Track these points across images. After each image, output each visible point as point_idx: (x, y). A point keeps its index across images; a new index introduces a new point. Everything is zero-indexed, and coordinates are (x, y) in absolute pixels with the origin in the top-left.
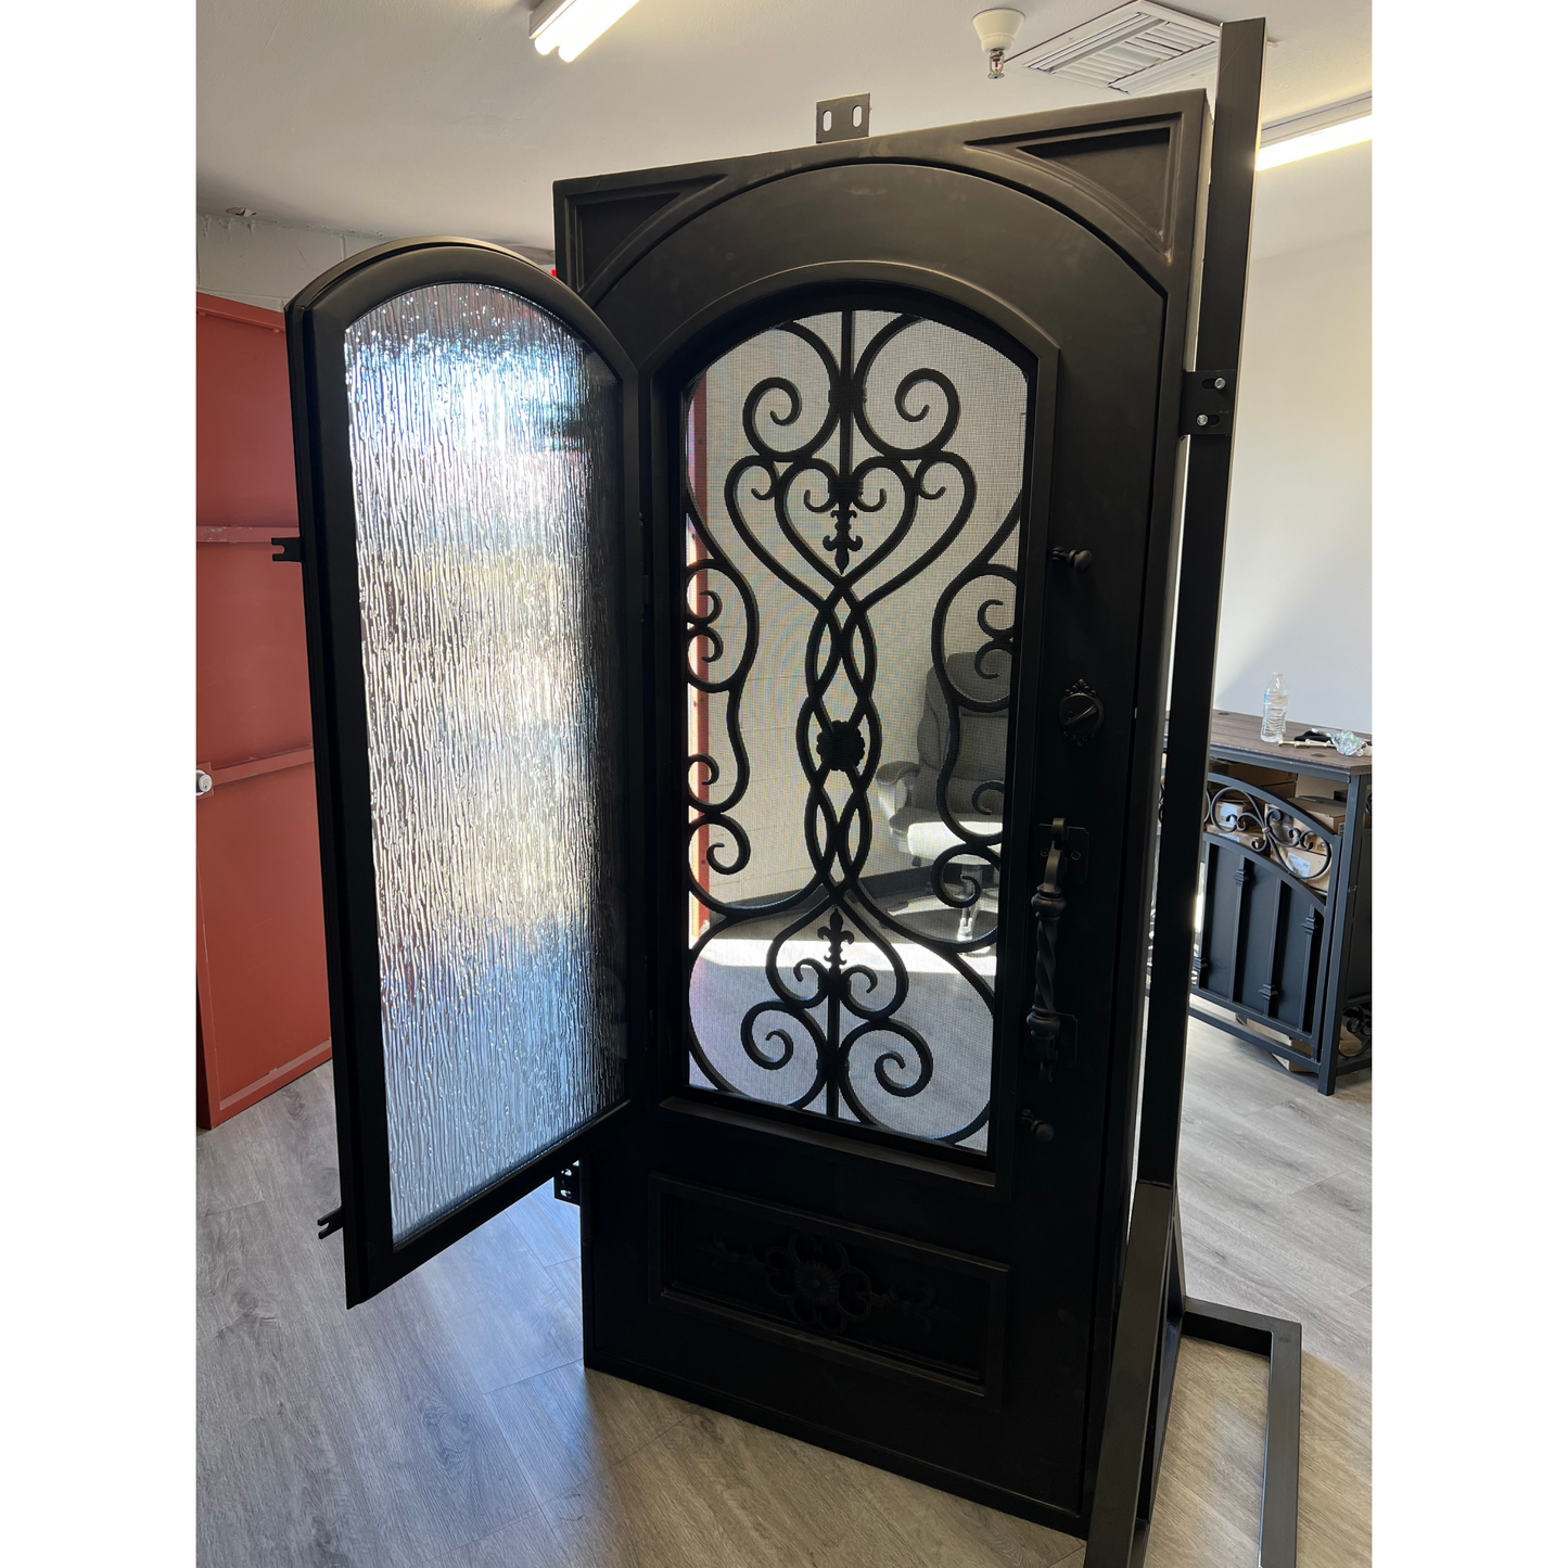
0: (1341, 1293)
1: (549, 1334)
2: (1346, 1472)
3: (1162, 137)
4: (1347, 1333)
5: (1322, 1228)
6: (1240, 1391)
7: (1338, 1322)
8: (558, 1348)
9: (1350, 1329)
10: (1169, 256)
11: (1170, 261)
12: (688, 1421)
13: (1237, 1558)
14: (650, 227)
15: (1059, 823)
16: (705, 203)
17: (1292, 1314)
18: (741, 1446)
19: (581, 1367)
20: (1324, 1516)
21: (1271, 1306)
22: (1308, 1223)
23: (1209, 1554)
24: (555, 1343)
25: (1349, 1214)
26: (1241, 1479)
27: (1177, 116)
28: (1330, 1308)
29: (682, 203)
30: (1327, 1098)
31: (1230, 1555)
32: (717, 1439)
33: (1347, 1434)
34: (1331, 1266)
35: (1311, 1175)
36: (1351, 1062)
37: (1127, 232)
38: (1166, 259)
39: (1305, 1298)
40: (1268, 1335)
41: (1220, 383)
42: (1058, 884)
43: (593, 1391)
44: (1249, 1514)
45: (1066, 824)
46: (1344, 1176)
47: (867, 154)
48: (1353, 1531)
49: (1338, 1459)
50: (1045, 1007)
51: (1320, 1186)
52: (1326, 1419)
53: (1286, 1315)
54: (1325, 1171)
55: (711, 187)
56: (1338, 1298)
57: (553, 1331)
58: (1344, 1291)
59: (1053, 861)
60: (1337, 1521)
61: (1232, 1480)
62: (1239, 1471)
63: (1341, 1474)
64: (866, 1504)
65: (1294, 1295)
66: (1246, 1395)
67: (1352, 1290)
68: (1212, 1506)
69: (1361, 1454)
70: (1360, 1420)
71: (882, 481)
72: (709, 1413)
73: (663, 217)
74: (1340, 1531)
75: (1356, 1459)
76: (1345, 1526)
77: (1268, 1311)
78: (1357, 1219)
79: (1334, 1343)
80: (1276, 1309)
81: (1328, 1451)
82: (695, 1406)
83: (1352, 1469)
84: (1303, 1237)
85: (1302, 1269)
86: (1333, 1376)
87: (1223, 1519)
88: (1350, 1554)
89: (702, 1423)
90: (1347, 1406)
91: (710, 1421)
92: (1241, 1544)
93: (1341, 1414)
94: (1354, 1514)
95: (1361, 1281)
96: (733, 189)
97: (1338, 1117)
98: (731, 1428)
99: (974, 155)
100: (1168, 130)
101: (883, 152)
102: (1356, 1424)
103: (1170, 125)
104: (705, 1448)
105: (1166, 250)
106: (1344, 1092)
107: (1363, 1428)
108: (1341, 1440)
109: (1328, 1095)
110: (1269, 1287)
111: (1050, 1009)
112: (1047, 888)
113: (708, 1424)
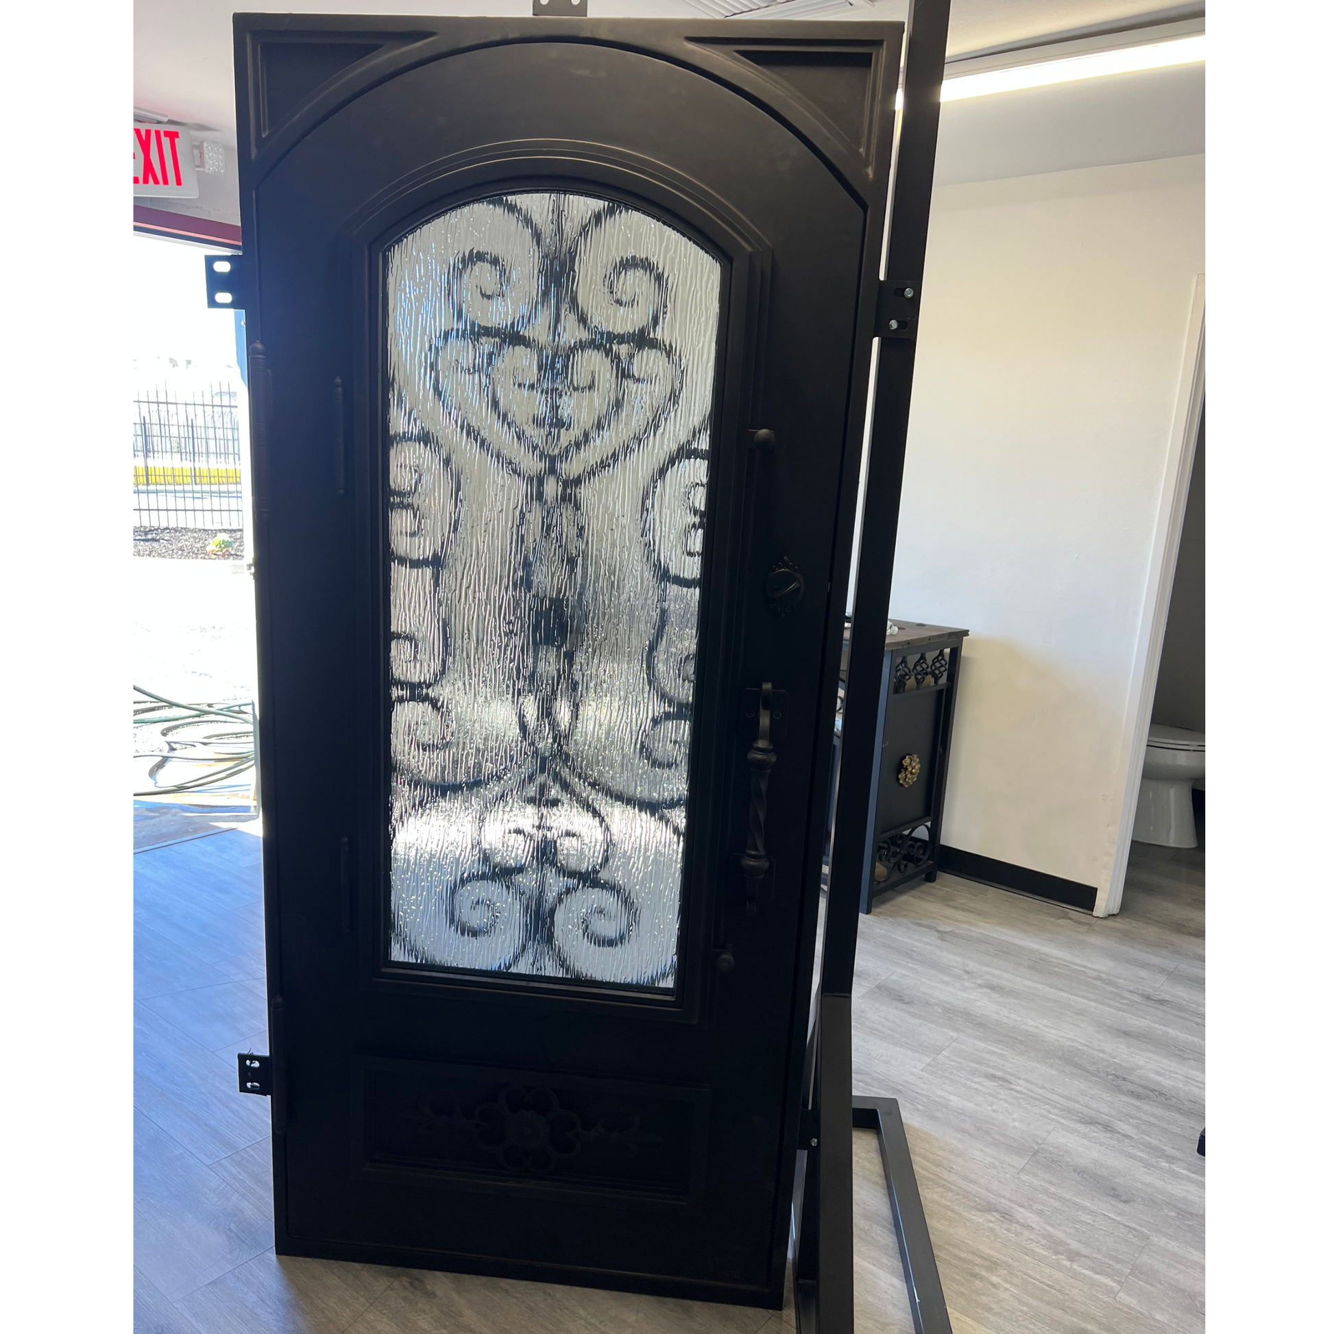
0: (914, 1070)
1: (230, 1229)
2: (953, 1211)
3: (864, 61)
4: (926, 1100)
5: (888, 1020)
6: (860, 1161)
7: (917, 1093)
8: (243, 1242)
9: (927, 1097)
10: (870, 171)
11: (871, 176)
12: (396, 1284)
13: (892, 1297)
14: (351, 76)
15: (767, 686)
16: (413, 60)
17: (883, 1092)
18: (455, 1296)
19: (273, 1256)
20: (946, 1250)
21: (867, 1089)
22: (877, 1018)
23: (870, 1299)
24: (238, 1237)
25: (904, 1006)
26: (878, 1232)
27: (879, 43)
28: (909, 1083)
29: (386, 56)
30: (867, 916)
31: (886, 1296)
32: (430, 1295)
33: (946, 1180)
34: (902, 1050)
35: (870, 979)
36: (883, 885)
37: (832, 145)
38: (867, 175)
39: (890, 1078)
40: (875, 1112)
41: (909, 293)
42: (771, 741)
43: (291, 1278)
44: (892, 1260)
45: (773, 687)
46: (894, 977)
47: (588, 35)
48: (970, 1257)
49: (944, 1201)
50: (757, 849)
51: (878, 987)
52: (927, 1171)
53: (879, 1093)
54: (879, 975)
55: (419, 44)
56: (912, 1074)
57: (233, 1226)
58: (915, 1067)
59: (765, 720)
60: (956, 1251)
61: (872, 1234)
62: (875, 1226)
63: (950, 1213)
64: (582, 1322)
65: (881, 1077)
66: (866, 1163)
67: (920, 1066)
68: (863, 1259)
69: (959, 1194)
70: (952, 1168)
71: (593, 363)
72: (414, 1271)
73: (363, 68)
74: (961, 1259)
75: (957, 1199)
76: (963, 1255)
77: (865, 1093)
78: (911, 1010)
79: (918, 1110)
80: (870, 1090)
81: (935, 1196)
82: (400, 1269)
83: (956, 1208)
84: (876, 1029)
85: (882, 1055)
86: (924, 1136)
87: (874, 1268)
88: (971, 1275)
89: (411, 1284)
90: (940, 1158)
91: (418, 1280)
92: (892, 1285)
93: (937, 1166)
94: (967, 1243)
95: (926, 1058)
96: (445, 49)
97: (878, 930)
98: (440, 1282)
99: (692, 51)
100: (871, 54)
101: (604, 35)
102: (950, 1171)
103: (873, 51)
104: (420, 1305)
105: (867, 166)
106: (878, 910)
107: (956, 1173)
108: (943, 1186)
109: (867, 914)
110: (861, 1074)
111: (762, 852)
112: (761, 744)
113: (417, 1283)
